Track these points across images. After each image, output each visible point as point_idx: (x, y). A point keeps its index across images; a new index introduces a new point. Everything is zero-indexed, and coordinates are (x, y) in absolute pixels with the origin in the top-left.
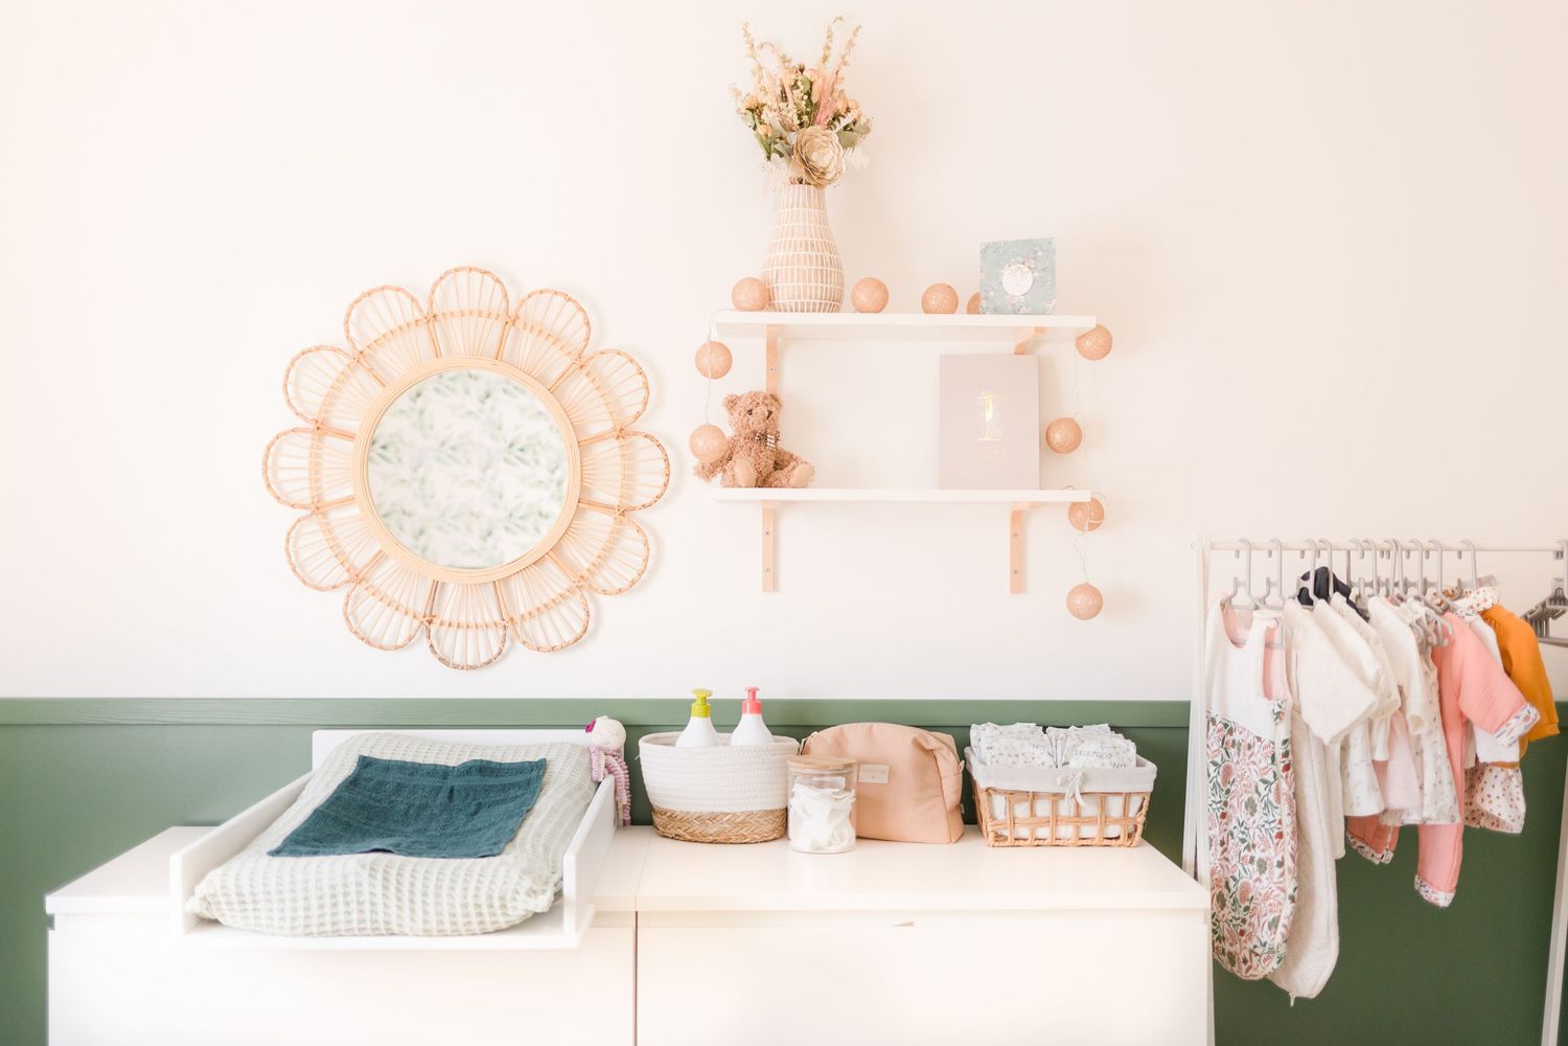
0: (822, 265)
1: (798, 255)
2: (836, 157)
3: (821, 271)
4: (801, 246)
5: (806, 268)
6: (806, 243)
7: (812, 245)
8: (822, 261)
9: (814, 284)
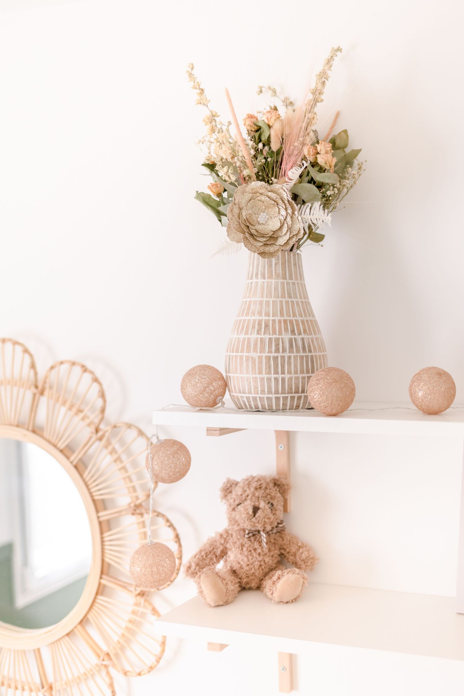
0: (277, 350)
1: (249, 339)
2: (289, 219)
3: (276, 358)
4: (254, 327)
5: (255, 355)
6: (260, 324)
7: (267, 326)
8: (277, 345)
9: (266, 376)
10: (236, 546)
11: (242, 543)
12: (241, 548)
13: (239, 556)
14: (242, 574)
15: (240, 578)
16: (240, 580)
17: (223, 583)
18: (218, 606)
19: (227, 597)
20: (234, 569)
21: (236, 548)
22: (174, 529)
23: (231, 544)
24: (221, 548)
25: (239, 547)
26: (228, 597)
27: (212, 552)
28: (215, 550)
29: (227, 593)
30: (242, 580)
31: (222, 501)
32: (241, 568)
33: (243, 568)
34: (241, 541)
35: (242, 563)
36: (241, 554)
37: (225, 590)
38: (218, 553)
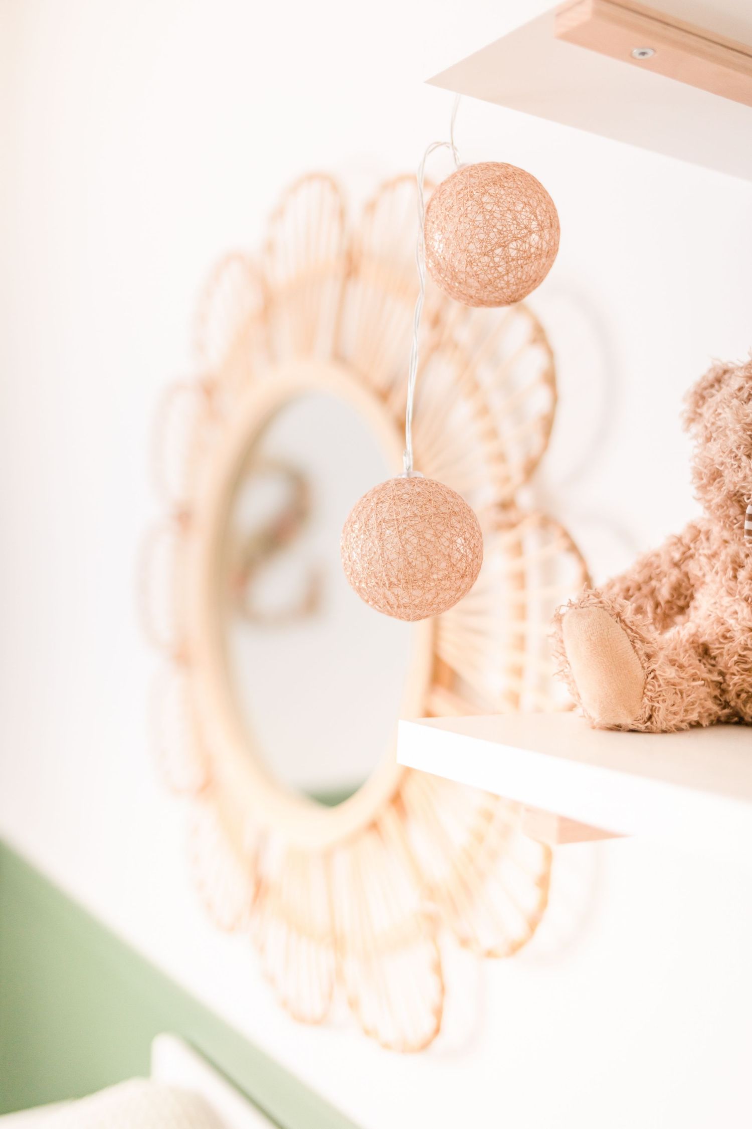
10: (718, 565)
11: (737, 555)
12: (730, 573)
13: (727, 600)
14: (726, 657)
15: (721, 674)
16: (720, 679)
17: (636, 651)
18: (618, 728)
19: (646, 700)
20: (705, 638)
21: (717, 573)
22: (581, 559)
23: (703, 560)
24: (675, 575)
25: (725, 571)
26: (651, 699)
27: (646, 590)
28: (654, 583)
29: (649, 687)
30: (728, 677)
31: (687, 429)
32: (726, 637)
33: (731, 639)
34: (733, 548)
35: (731, 622)
36: (730, 593)
37: (640, 674)
38: (664, 593)
